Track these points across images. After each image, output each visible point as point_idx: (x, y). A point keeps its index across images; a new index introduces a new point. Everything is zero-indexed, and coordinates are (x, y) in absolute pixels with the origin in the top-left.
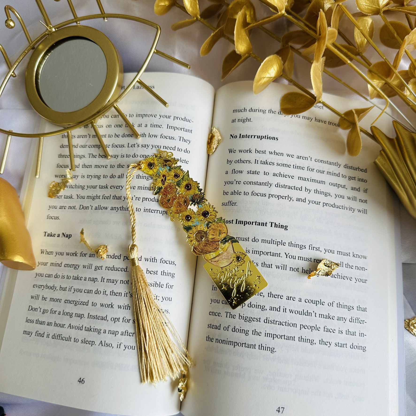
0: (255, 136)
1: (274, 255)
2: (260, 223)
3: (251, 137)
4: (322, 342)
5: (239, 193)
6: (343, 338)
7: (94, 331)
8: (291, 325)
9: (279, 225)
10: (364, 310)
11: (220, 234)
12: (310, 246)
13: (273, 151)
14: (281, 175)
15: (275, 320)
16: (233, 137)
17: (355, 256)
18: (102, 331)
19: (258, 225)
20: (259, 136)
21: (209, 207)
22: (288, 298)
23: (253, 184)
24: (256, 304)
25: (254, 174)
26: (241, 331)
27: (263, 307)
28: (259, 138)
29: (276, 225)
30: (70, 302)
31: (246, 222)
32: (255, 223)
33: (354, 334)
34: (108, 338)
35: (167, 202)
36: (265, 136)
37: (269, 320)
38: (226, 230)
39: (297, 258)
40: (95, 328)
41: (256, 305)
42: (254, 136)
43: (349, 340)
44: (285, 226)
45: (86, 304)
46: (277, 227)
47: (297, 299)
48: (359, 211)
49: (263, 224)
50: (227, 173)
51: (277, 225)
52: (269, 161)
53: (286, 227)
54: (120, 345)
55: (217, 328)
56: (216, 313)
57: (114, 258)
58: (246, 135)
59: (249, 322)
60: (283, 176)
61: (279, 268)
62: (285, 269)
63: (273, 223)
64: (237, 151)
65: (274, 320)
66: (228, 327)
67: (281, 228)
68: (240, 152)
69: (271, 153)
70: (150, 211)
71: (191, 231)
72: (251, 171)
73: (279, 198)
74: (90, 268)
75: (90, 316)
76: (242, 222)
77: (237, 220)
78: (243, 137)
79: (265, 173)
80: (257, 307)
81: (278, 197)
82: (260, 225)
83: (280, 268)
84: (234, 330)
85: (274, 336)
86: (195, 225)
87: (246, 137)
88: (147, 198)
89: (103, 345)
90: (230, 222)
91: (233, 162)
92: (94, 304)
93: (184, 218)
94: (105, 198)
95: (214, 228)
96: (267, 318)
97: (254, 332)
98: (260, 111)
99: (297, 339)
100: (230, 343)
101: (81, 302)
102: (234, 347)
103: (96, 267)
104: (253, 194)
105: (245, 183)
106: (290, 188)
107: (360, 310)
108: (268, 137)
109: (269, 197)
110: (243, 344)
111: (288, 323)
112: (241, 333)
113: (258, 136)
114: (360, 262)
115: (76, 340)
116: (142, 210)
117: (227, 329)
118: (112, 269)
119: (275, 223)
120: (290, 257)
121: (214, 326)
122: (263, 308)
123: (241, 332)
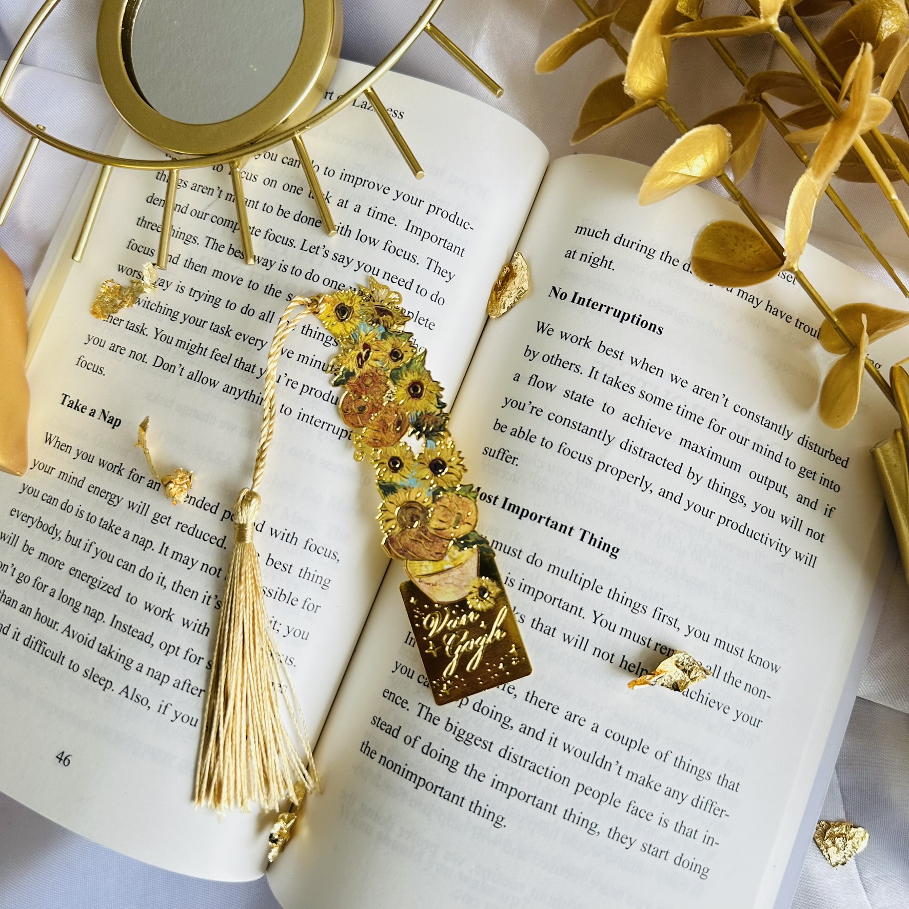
0: (609, 308)
1: (568, 608)
2: (557, 524)
3: (600, 310)
4: (613, 833)
5: (530, 438)
6: (664, 838)
7: (118, 659)
8: (557, 778)
9: (601, 542)
10: (734, 787)
11: (457, 522)
12: (656, 611)
13: (640, 359)
14: (641, 423)
15: (525, 757)
16: (556, 295)
17: (754, 659)
18: (134, 666)
19: (551, 527)
20: (620, 312)
21: (450, 451)
22: (570, 717)
23: (568, 426)
24: (493, 708)
25: (579, 401)
26: (441, 758)
27: (507, 720)
28: (618, 316)
29: (593, 541)
30: (81, 576)
31: (525, 512)
32: (546, 520)
33: (692, 834)
34: (144, 685)
35: (356, 411)
36: (634, 316)
37: (510, 753)
38: (475, 517)
39: (618, 630)
40: (120, 653)
41: (493, 711)
42: (607, 307)
43: (677, 844)
44: (613, 549)
45: (115, 592)
46: (594, 545)
47: (588, 725)
48: (798, 556)
49: (564, 528)
50: (517, 378)
51: (596, 540)
52: (624, 380)
53: (615, 550)
54: (166, 707)
55: (391, 733)
56: (399, 698)
57: (203, 507)
58: (590, 300)
59: (464, 742)
60: (645, 426)
61: (569, 642)
62: (583, 647)
63: (587, 533)
64: (556, 334)
65: (522, 757)
66: (415, 740)
67: (603, 549)
68: (562, 337)
69: (634, 361)
70: (313, 422)
71: (393, 496)
72: (573, 392)
73: (619, 477)
74: (144, 513)
75: (115, 623)
76: (516, 508)
77: (507, 499)
78: (581, 301)
79: (605, 408)
80: (493, 716)
81: (620, 474)
82: (555, 528)
83: (573, 643)
84: (427, 750)
85: (511, 792)
86: (406, 485)
87: (587, 306)
88: (312, 389)
89: (130, 696)
90: (490, 500)
91: (539, 357)
92: (130, 599)
93: (386, 461)
94: (217, 358)
95: (447, 506)
96: (508, 747)
97: (469, 770)
98: (641, 248)
99: (560, 812)
100: (409, 775)
101: (104, 584)
102: (416, 788)
103: (157, 515)
104: (561, 449)
105: (552, 417)
106: (654, 459)
107: (724, 784)
108: (639, 319)
109: (598, 468)
110: (437, 787)
111: (552, 772)
112: (440, 763)
113: (616, 310)
114: (760, 677)
115: (73, 666)
116: (295, 414)
117: (412, 741)
118: (191, 532)
119: (593, 535)
120: (604, 623)
121: (385, 725)
122: (505, 723)
123: (441, 760)
